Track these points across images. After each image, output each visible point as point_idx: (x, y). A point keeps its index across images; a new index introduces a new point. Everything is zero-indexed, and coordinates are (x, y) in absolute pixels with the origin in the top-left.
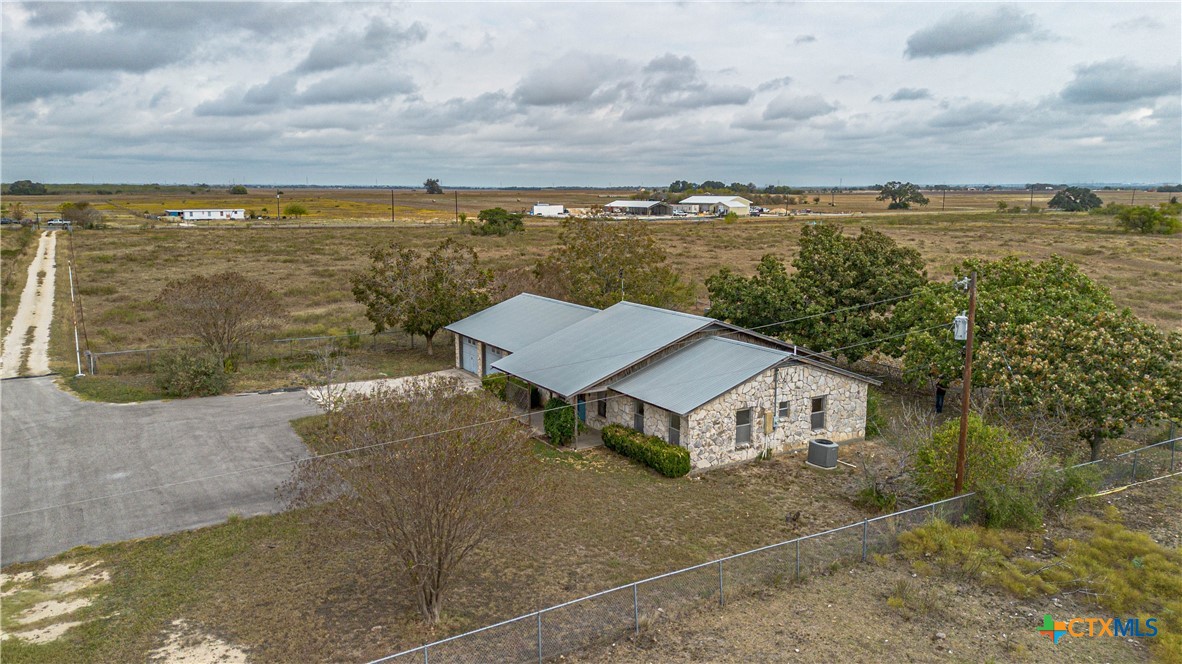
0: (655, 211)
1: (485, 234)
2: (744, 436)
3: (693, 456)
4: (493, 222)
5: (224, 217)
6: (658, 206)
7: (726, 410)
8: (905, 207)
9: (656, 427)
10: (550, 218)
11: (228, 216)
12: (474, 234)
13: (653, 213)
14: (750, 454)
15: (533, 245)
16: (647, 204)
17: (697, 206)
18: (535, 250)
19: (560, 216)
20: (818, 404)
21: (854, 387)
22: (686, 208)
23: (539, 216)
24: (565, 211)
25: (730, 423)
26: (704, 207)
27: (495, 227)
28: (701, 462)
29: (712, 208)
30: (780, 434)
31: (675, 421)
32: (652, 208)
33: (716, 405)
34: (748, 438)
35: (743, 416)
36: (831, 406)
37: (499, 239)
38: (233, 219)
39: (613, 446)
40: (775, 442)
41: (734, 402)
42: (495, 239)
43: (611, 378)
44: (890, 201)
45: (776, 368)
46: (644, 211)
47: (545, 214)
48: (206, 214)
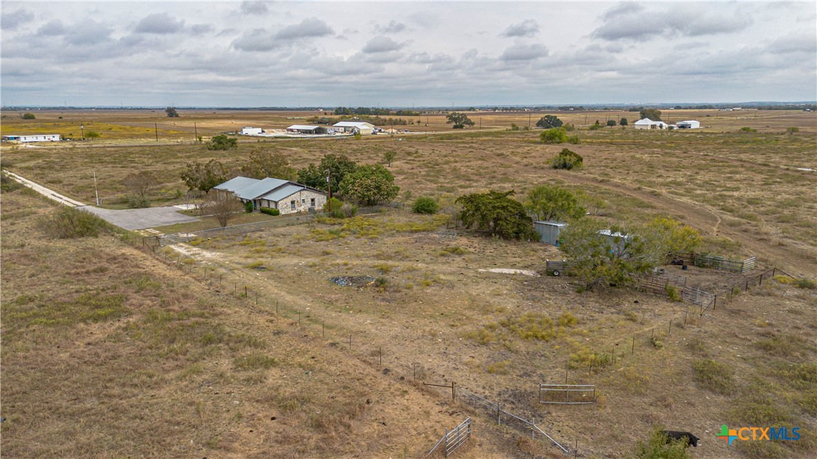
0: (318, 131)
1: (216, 149)
2: (293, 207)
3: (280, 211)
4: (220, 143)
5: (47, 140)
6: (319, 128)
7: (288, 201)
8: (461, 127)
9: (272, 206)
10: (253, 136)
11: (49, 139)
12: (210, 149)
13: (317, 133)
14: (295, 211)
15: (242, 155)
16: (312, 127)
17: (343, 128)
18: (244, 158)
19: (260, 135)
20: (313, 200)
21: (322, 196)
22: (336, 129)
23: (247, 136)
24: (263, 132)
25: (290, 204)
26: (347, 129)
27: (222, 145)
28: (282, 212)
29: (351, 129)
30: (303, 207)
31: (276, 203)
32: (316, 130)
33: (285, 200)
34: (295, 207)
35: (293, 202)
36: (316, 201)
37: (224, 152)
38: (52, 141)
39: (263, 211)
40: (302, 209)
41: (290, 199)
42: (222, 152)
43: (262, 196)
44: (454, 124)
45: (300, 191)
46: (310, 132)
47: (250, 134)
48: (35, 138)
